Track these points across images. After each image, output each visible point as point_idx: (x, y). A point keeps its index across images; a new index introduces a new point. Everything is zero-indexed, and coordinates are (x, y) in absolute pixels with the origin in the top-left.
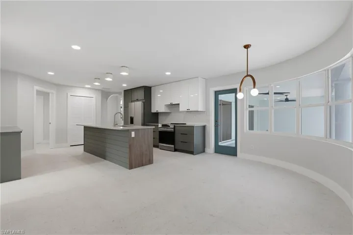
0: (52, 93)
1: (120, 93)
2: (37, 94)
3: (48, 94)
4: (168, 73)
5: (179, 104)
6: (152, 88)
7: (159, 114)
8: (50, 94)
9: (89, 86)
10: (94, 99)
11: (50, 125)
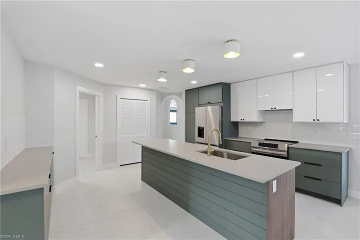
0: (99, 96)
1: (179, 95)
2: (80, 98)
3: (94, 97)
4: (299, 55)
5: (292, 109)
6: (232, 86)
7: (239, 124)
8: (97, 98)
9: (143, 86)
10: (148, 103)
11: (96, 138)
